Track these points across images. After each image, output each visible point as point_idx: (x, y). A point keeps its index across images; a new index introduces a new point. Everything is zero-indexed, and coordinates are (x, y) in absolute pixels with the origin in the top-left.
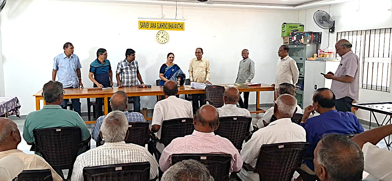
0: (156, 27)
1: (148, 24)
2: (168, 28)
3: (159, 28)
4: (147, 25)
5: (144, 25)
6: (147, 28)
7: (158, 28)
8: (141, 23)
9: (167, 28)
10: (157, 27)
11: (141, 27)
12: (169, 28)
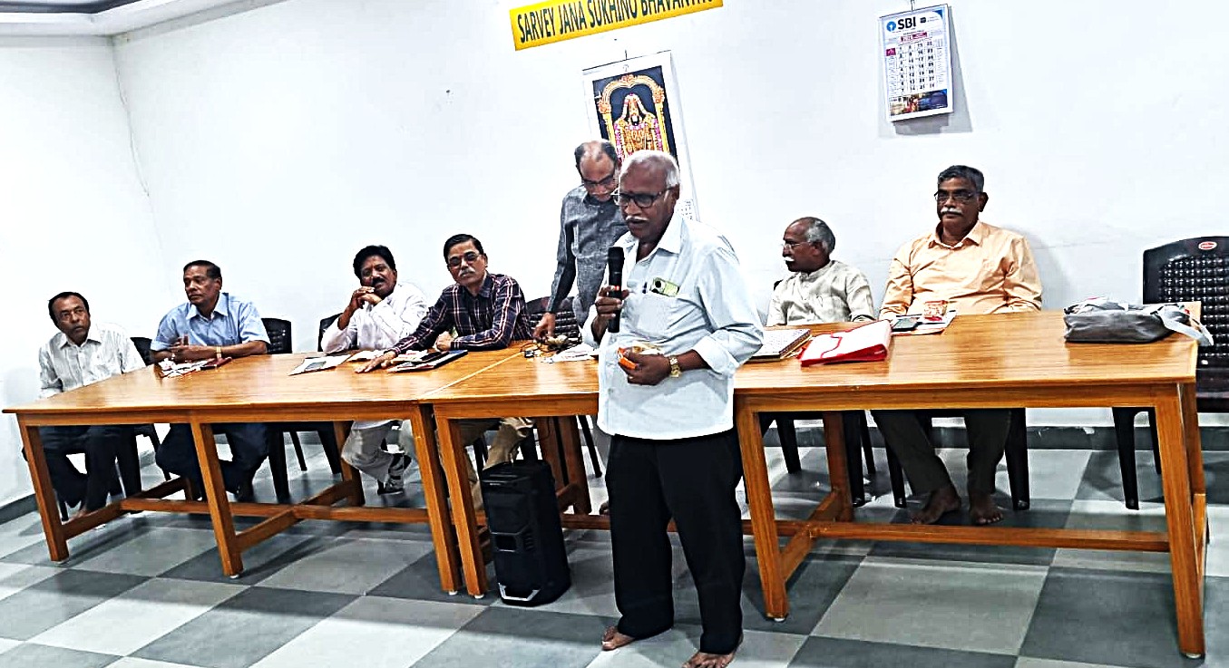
0: (583, 20)
1: (548, 18)
2: (640, 12)
3: (600, 23)
4: (547, 23)
5: (534, 26)
6: (549, 34)
7: (593, 25)
8: (520, 17)
9: (635, 15)
10: (589, 19)
11: (523, 40)
12: (645, 13)
